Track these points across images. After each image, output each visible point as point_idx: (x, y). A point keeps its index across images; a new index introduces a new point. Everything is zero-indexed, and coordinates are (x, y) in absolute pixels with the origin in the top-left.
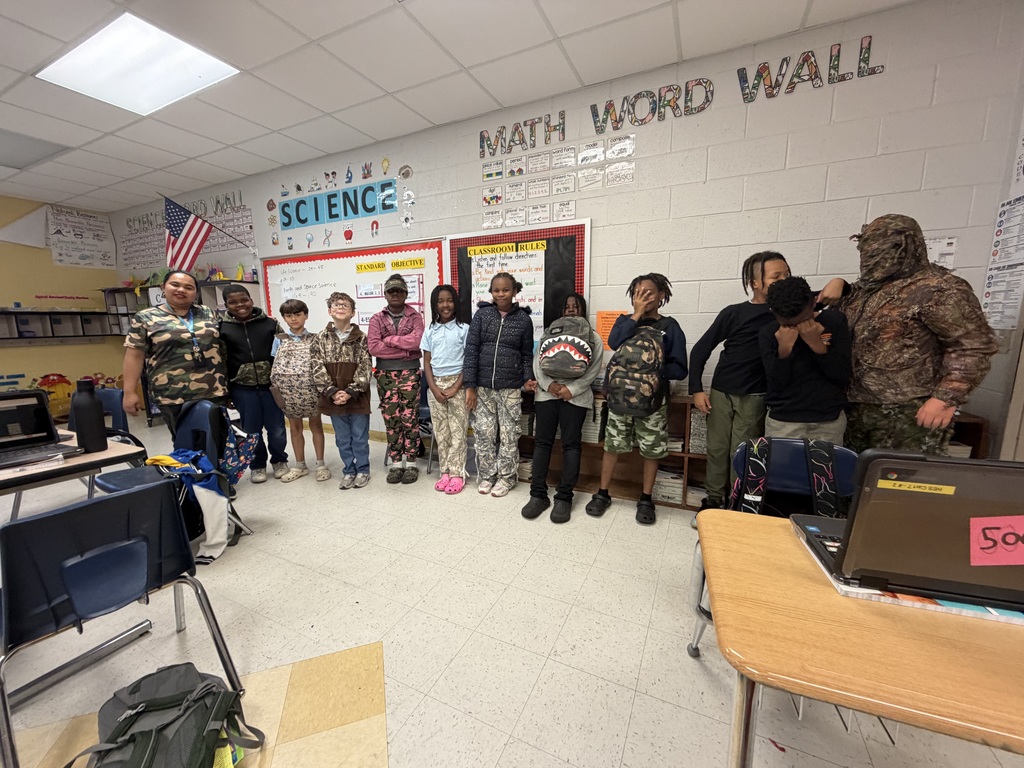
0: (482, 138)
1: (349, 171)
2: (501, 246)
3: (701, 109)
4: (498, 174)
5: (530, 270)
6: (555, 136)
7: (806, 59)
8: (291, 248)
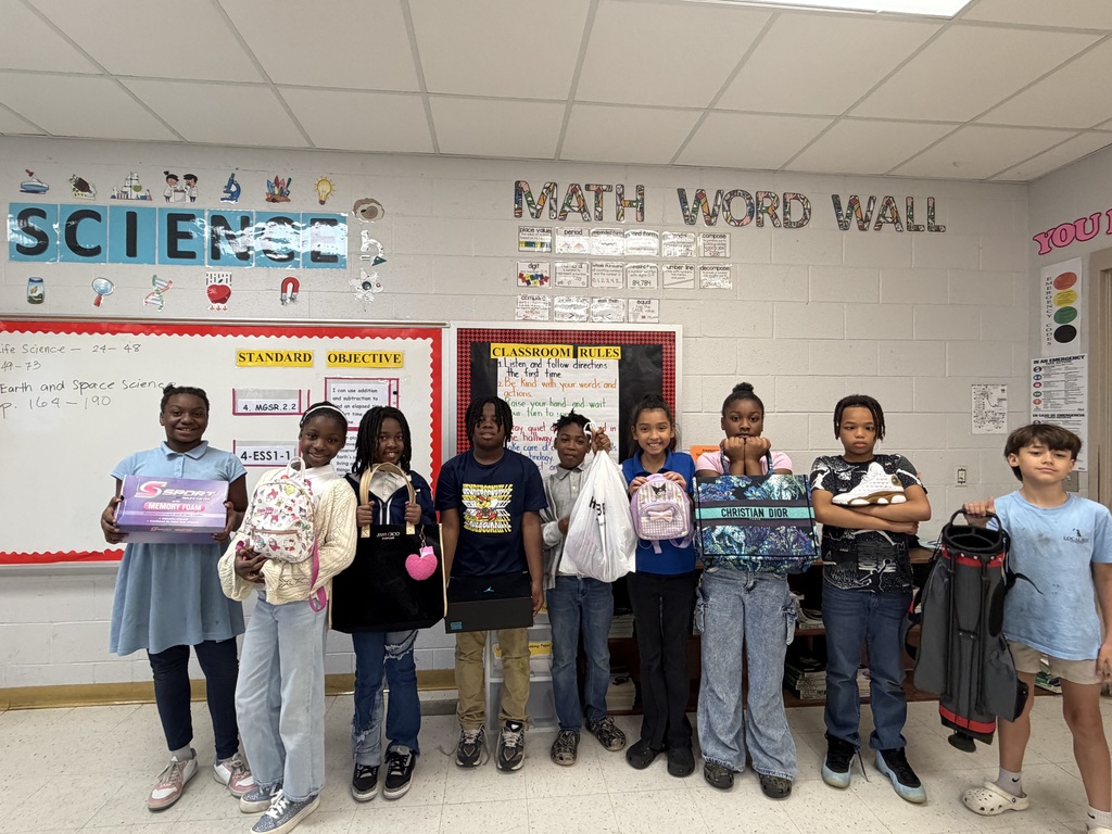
0: (518, 191)
1: (231, 182)
2: (550, 347)
3: (800, 225)
5: (596, 385)
6: (631, 213)
7: (888, 203)
8: (39, 300)
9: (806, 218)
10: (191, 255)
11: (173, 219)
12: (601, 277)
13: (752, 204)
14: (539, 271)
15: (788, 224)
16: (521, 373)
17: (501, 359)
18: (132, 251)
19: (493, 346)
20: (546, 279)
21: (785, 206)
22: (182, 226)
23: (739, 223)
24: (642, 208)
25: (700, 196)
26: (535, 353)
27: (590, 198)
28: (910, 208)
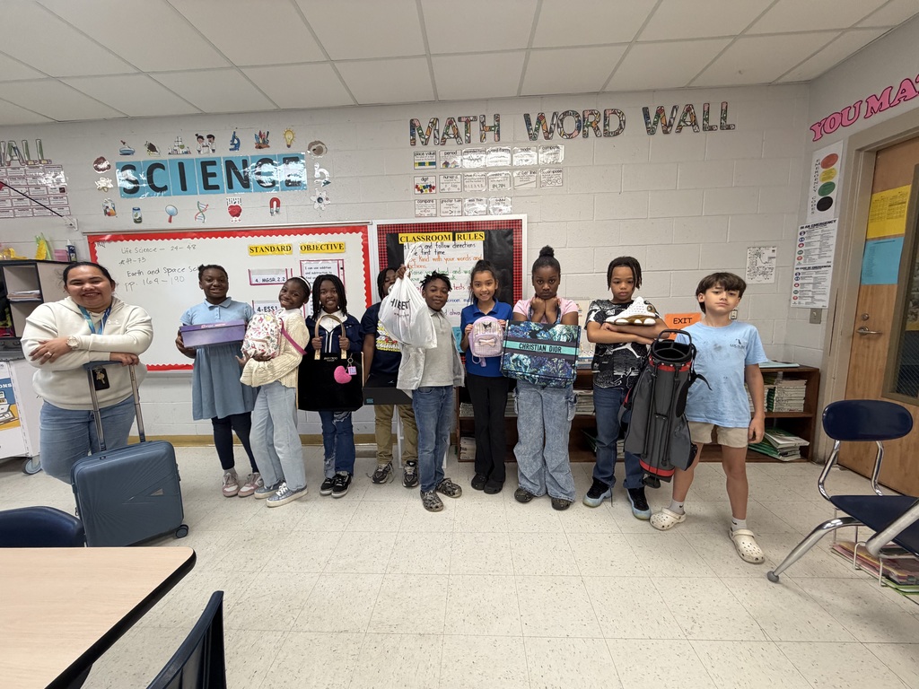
0: (413, 127)
1: (234, 137)
2: (437, 234)
3: (616, 134)
4: (431, 164)
5: (468, 258)
6: (490, 135)
7: (688, 110)
8: (138, 221)
9: (621, 127)
10: (216, 187)
11: (204, 164)
12: (470, 184)
13: (579, 121)
14: (428, 182)
15: (607, 134)
17: (405, 244)
18: (184, 188)
19: (400, 235)
20: (434, 188)
21: (605, 120)
22: (210, 169)
23: (570, 136)
24: (498, 132)
25: (541, 118)
26: (428, 239)
27: (461, 127)
28: (706, 113)
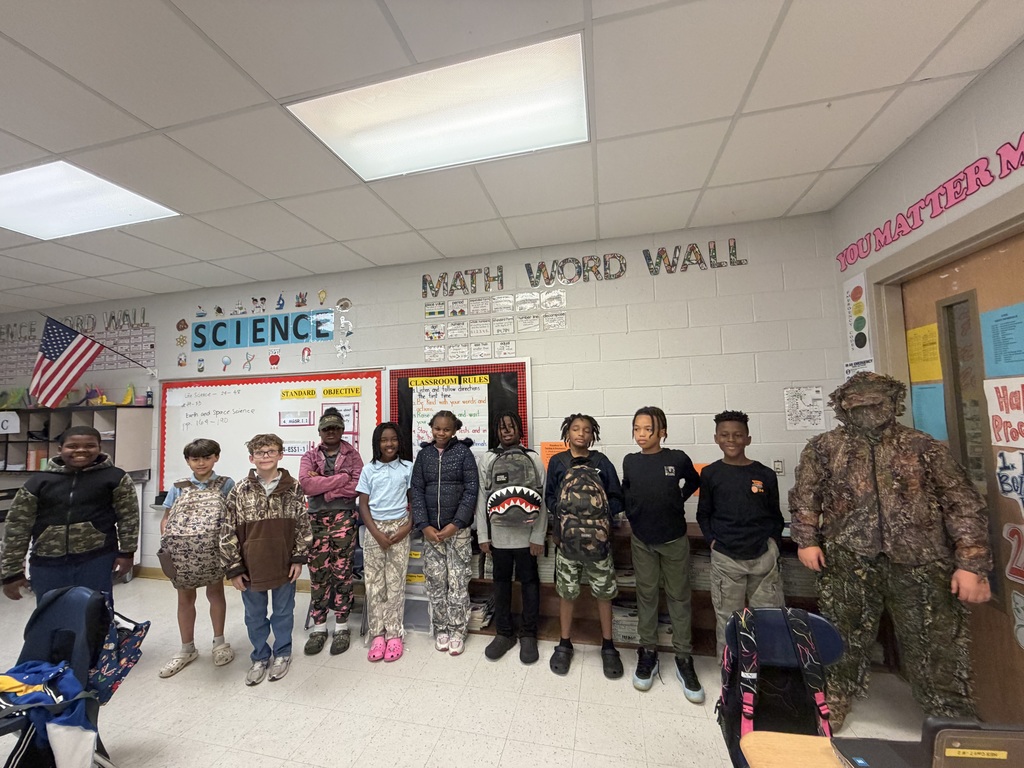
0: (425, 281)
1: (280, 298)
2: (444, 378)
3: (618, 276)
4: (440, 313)
5: (473, 401)
6: (495, 285)
7: (692, 249)
8: (201, 370)
9: (622, 270)
10: (262, 340)
11: (256, 322)
12: (476, 329)
13: (579, 267)
14: (437, 330)
15: (608, 277)
16: (427, 396)
17: (414, 388)
18: (238, 342)
19: (410, 379)
20: (442, 334)
21: (605, 264)
22: (259, 326)
23: (571, 281)
24: (502, 281)
25: (541, 267)
26: (435, 382)
27: (468, 279)
28: (713, 251)
